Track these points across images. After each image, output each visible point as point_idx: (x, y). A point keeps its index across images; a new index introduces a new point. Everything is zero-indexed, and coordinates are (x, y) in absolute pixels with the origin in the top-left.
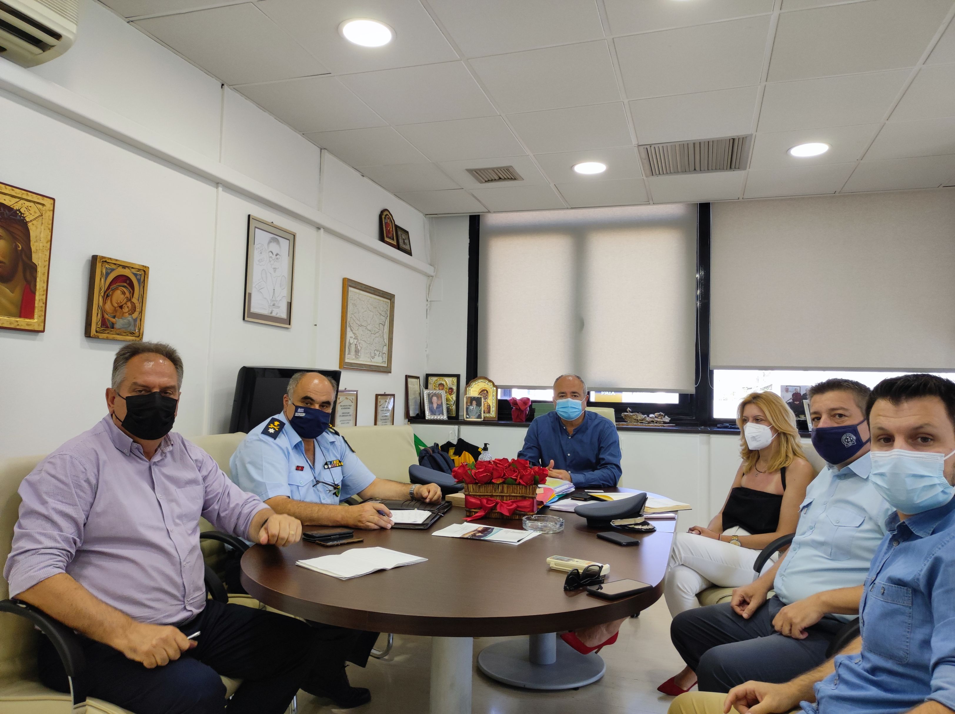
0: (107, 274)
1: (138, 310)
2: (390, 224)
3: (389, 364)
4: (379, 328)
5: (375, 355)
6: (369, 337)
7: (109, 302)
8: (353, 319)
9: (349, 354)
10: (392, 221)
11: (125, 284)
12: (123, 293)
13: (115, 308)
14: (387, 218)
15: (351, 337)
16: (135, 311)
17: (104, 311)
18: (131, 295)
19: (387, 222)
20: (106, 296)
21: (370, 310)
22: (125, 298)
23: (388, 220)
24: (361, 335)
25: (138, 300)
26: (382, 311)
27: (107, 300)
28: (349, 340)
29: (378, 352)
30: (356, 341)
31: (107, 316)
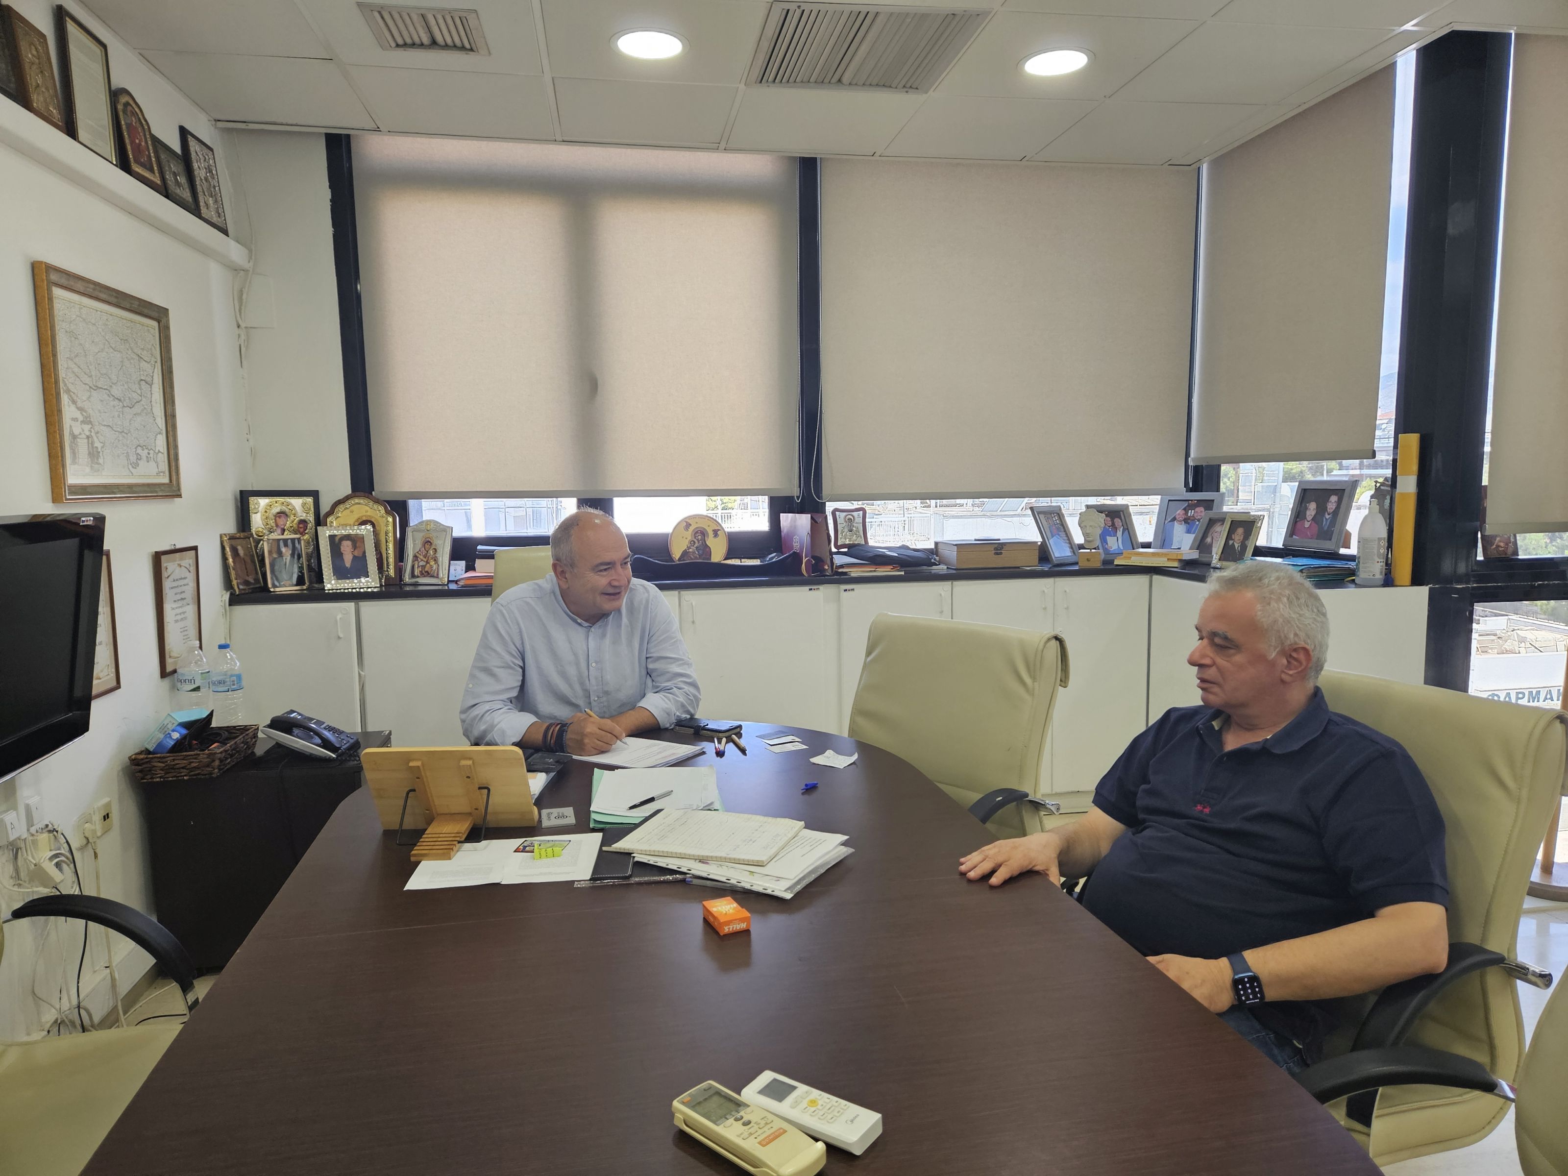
2: (140, 130)
3: (174, 478)
4: (139, 392)
5: (139, 457)
6: (119, 416)
8: (73, 372)
9: (74, 462)
10: (144, 123)
14: (129, 113)
15: (75, 420)
19: (132, 124)
21: (113, 346)
23: (134, 119)
24: (99, 411)
26: (143, 349)
28: (71, 426)
29: (146, 451)
30: (87, 427)
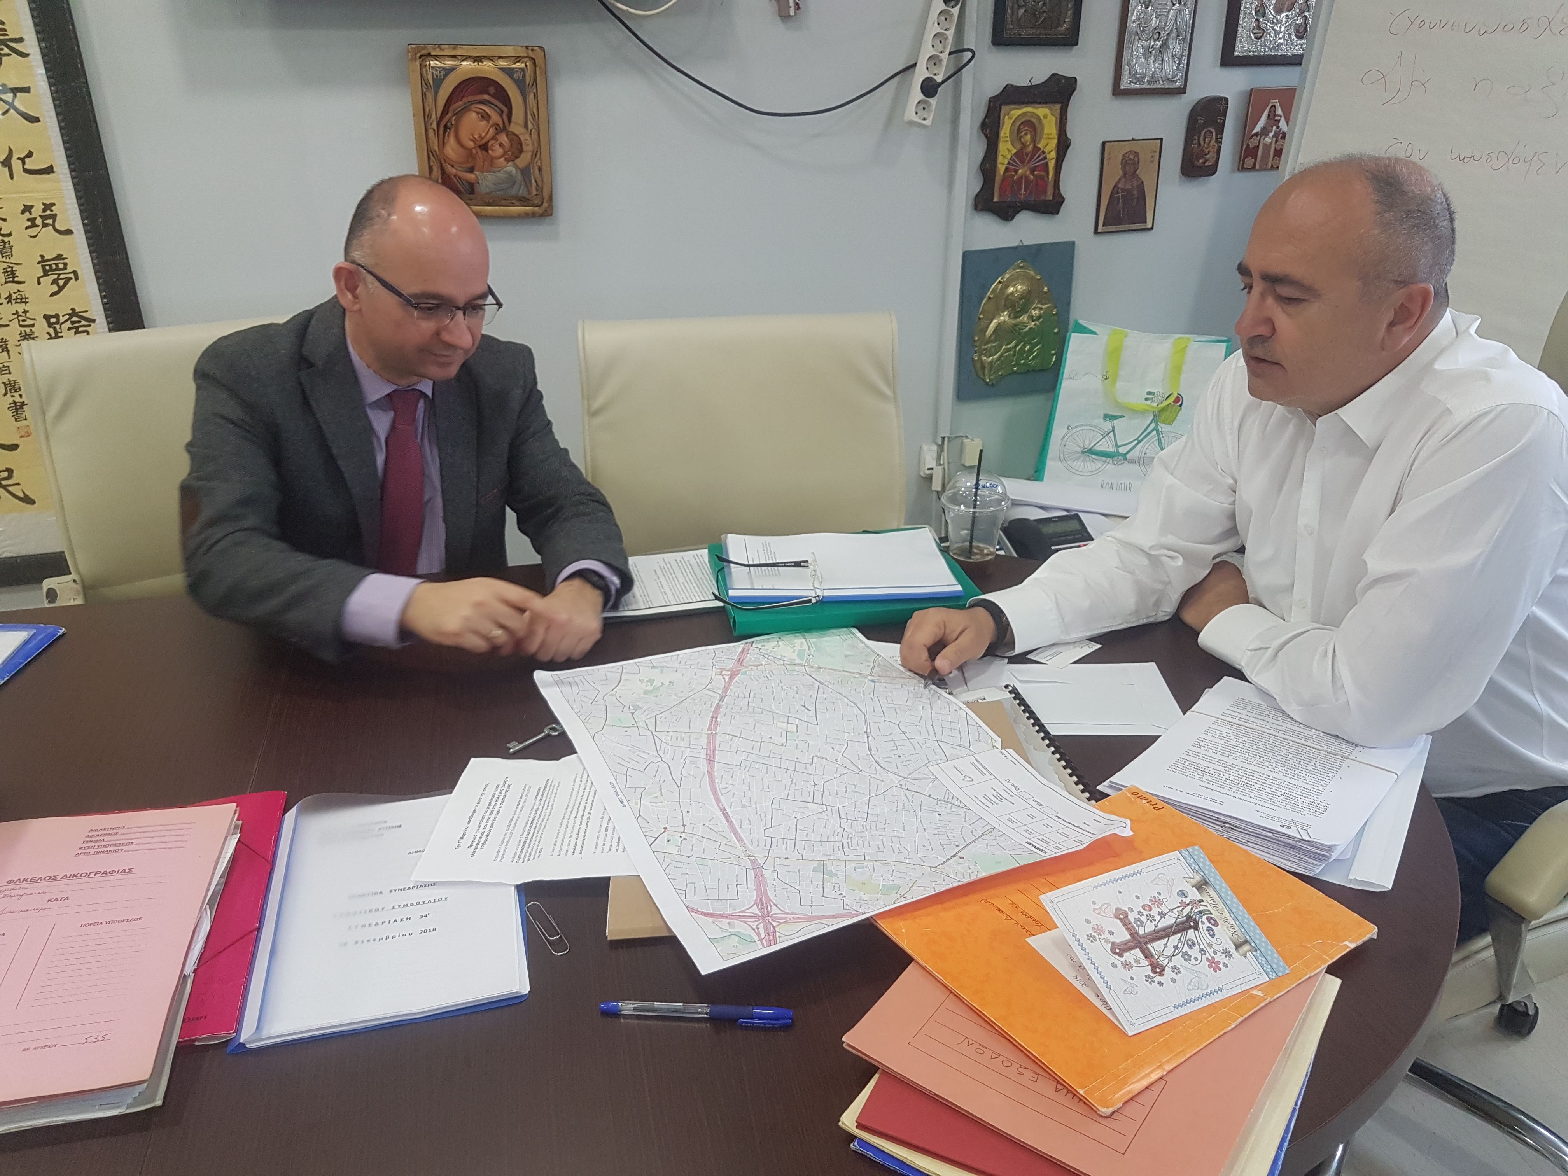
0: (438, 82)
1: (528, 148)
7: (452, 141)
11: (486, 97)
12: (482, 117)
13: (471, 150)
16: (521, 151)
17: (443, 162)
18: (505, 117)
20: (442, 129)
22: (492, 126)
25: (526, 126)
27: (446, 137)
31: (454, 170)
